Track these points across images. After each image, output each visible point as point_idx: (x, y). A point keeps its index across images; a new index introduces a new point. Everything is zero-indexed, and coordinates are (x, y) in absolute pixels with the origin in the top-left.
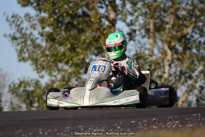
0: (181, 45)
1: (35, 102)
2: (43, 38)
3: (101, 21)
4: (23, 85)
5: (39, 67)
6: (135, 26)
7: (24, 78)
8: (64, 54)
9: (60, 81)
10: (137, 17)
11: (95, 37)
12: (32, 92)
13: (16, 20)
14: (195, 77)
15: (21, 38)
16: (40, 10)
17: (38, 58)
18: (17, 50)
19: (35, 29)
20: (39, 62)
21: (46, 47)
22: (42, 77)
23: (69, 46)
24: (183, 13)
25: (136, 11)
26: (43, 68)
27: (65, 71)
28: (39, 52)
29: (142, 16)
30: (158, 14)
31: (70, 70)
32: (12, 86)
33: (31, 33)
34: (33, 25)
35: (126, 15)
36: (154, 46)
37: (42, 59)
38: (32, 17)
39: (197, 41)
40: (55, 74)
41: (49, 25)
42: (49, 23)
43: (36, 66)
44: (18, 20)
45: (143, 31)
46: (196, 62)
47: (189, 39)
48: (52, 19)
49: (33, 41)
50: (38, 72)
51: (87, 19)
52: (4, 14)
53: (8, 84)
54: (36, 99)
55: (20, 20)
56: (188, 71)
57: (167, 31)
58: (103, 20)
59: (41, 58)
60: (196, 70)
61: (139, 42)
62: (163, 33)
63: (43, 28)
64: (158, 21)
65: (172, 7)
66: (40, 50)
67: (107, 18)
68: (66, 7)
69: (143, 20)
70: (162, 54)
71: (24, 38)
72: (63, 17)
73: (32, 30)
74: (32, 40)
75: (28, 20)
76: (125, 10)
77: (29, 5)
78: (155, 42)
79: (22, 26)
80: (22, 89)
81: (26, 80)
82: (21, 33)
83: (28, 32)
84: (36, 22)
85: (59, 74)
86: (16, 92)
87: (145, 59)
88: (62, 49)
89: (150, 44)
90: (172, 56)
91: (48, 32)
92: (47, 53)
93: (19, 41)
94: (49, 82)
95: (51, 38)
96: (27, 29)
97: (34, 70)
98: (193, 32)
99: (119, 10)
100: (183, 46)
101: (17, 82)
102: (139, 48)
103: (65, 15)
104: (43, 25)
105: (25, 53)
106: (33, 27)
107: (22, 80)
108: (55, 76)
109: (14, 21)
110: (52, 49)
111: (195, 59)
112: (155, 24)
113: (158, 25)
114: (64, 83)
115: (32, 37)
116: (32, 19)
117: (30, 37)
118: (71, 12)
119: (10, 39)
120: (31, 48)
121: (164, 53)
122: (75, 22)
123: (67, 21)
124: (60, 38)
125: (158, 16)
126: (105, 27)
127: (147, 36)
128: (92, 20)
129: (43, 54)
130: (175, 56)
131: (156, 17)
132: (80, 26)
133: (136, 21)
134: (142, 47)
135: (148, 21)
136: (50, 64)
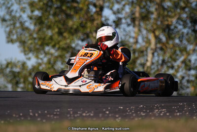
0: (164, 35)
1: (20, 83)
2: (31, 21)
3: (89, 8)
4: (10, 66)
5: (26, 49)
6: (122, 14)
7: (11, 59)
8: (51, 38)
9: (46, 64)
10: (124, 5)
11: (82, 22)
12: (19, 73)
13: (6, 3)
14: (176, 67)
15: (10, 20)
17: (26, 41)
18: (5, 31)
19: (24, 12)
20: (26, 45)
21: (34, 31)
22: (29, 59)
23: (56, 30)
24: (168, 4)
26: (30, 50)
27: (52, 54)
28: (27, 35)
29: (128, 4)
31: (56, 54)
33: (21, 16)
34: (23, 8)
36: (139, 35)
37: (30, 42)
39: (181, 33)
40: (41, 56)
41: (38, 9)
42: (38, 7)
43: (24, 48)
44: (8, 3)
45: (129, 21)
46: (178, 52)
47: (173, 30)
49: (22, 24)
50: (25, 54)
51: (75, 5)
54: (22, 80)
55: (10, 3)
56: (170, 60)
57: (152, 21)
60: (178, 59)
61: (124, 30)
62: (147, 22)
63: (32, 11)
64: (143, 10)
66: (28, 33)
67: (95, 5)
69: (130, 9)
70: (146, 42)
71: (13, 20)
72: (52, 2)
73: (22, 13)
75: (18, 3)
78: (140, 30)
79: (11, 9)
80: (8, 70)
81: (13, 61)
82: (10, 15)
84: (26, 5)
85: (45, 56)
86: (3, 72)
88: (49, 33)
89: (135, 32)
90: (156, 44)
91: (37, 16)
92: (35, 36)
94: (35, 64)
95: (39, 21)
96: (16, 11)
97: (22, 51)
98: (177, 23)
100: (167, 36)
101: (4, 63)
102: (124, 35)
104: (33, 9)
105: (13, 35)
106: (23, 10)
107: (9, 61)
108: (41, 59)
109: (4, 3)
110: (40, 33)
111: (177, 49)
112: (141, 14)
113: (143, 15)
114: (50, 66)
115: (21, 19)
116: (22, 2)
117: (19, 19)
120: (19, 30)
121: (148, 42)
122: (64, 8)
123: (55, 6)
124: (48, 22)
125: (144, 6)
126: (92, 13)
127: (132, 25)
128: (81, 6)
129: (31, 37)
130: (159, 46)
131: (142, 6)
132: (68, 11)
133: (123, 9)
134: (127, 35)
135: (134, 10)
136: (38, 47)
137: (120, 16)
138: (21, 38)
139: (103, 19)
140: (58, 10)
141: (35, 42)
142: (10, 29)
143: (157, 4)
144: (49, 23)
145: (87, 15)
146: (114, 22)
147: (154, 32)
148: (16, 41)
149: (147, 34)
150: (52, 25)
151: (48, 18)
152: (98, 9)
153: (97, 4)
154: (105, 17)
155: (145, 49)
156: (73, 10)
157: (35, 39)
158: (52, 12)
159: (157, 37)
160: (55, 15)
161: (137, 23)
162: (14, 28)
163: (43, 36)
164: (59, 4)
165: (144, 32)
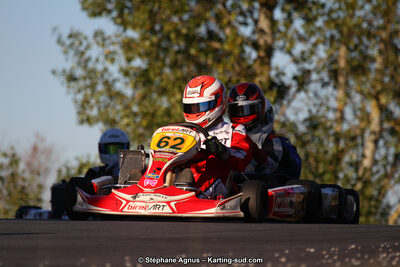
0: (398, 104)
2: (127, 79)
3: (243, 51)
6: (310, 63)
7: (89, 156)
8: (168, 113)
10: (315, 45)
11: (230, 81)
13: (77, 43)
15: (85, 78)
16: (124, 24)
17: (117, 119)
18: (76, 102)
19: (113, 61)
21: (133, 98)
23: (178, 97)
25: (312, 33)
28: (119, 107)
29: (324, 43)
30: (355, 40)
32: (64, 171)
33: (106, 70)
34: (110, 53)
35: (292, 42)
36: (346, 104)
37: (125, 121)
38: (109, 38)
41: (140, 55)
42: (141, 51)
44: (81, 43)
45: (325, 76)
48: (147, 43)
49: (108, 85)
51: (216, 45)
52: (55, 29)
53: (55, 167)
55: (85, 43)
57: (372, 75)
58: (248, 49)
59: (122, 118)
61: (316, 94)
62: (363, 79)
63: (129, 60)
64: (355, 54)
65: (384, 28)
66: (121, 103)
67: (255, 46)
68: (175, 19)
69: (326, 51)
70: (362, 119)
71: (91, 78)
72: (168, 38)
73: (108, 64)
74: (106, 83)
75: (101, 42)
76: (290, 32)
77: (104, 14)
78: (348, 95)
79: (87, 55)
82: (85, 67)
83: (100, 67)
84: (117, 48)
87: (327, 129)
88: (164, 103)
89: (337, 99)
90: (381, 123)
91: (139, 68)
92: (135, 109)
93: (81, 83)
95: (143, 79)
96: (97, 60)
99: (279, 31)
101: (74, 164)
102: (315, 105)
103: (173, 36)
104: (130, 55)
105: (92, 107)
106: (110, 57)
107: (84, 161)
109: (72, 45)
110: (146, 103)
112: (349, 62)
113: (355, 63)
115: (106, 76)
116: (108, 42)
117: (102, 76)
118: (184, 31)
119: (63, 79)
120: (103, 98)
121: (366, 118)
122: (193, 51)
123: (176, 48)
124: (162, 80)
125: (356, 46)
126: (250, 62)
127: (332, 84)
128: (226, 47)
129: (128, 111)
130: (386, 125)
131: (352, 46)
132: (202, 59)
133: (312, 53)
134: (321, 105)
135: (335, 54)
136: (141, 130)
137: (307, 66)
138: (107, 113)
139: (273, 73)
140: (180, 57)
141: (134, 122)
142: (86, 95)
143: (382, 41)
144: (164, 84)
145: (239, 64)
146: (295, 78)
147: (377, 98)
148: (97, 120)
149: (362, 101)
150: (170, 86)
151: (160, 74)
152: (262, 54)
153: (261, 42)
154: (277, 68)
155: (358, 132)
156: (211, 56)
157: (135, 114)
158: (168, 61)
159: (383, 109)
160: (175, 65)
161: (341, 80)
162: (92, 95)
163: (151, 110)
164: (182, 44)
165: (357, 98)
